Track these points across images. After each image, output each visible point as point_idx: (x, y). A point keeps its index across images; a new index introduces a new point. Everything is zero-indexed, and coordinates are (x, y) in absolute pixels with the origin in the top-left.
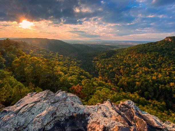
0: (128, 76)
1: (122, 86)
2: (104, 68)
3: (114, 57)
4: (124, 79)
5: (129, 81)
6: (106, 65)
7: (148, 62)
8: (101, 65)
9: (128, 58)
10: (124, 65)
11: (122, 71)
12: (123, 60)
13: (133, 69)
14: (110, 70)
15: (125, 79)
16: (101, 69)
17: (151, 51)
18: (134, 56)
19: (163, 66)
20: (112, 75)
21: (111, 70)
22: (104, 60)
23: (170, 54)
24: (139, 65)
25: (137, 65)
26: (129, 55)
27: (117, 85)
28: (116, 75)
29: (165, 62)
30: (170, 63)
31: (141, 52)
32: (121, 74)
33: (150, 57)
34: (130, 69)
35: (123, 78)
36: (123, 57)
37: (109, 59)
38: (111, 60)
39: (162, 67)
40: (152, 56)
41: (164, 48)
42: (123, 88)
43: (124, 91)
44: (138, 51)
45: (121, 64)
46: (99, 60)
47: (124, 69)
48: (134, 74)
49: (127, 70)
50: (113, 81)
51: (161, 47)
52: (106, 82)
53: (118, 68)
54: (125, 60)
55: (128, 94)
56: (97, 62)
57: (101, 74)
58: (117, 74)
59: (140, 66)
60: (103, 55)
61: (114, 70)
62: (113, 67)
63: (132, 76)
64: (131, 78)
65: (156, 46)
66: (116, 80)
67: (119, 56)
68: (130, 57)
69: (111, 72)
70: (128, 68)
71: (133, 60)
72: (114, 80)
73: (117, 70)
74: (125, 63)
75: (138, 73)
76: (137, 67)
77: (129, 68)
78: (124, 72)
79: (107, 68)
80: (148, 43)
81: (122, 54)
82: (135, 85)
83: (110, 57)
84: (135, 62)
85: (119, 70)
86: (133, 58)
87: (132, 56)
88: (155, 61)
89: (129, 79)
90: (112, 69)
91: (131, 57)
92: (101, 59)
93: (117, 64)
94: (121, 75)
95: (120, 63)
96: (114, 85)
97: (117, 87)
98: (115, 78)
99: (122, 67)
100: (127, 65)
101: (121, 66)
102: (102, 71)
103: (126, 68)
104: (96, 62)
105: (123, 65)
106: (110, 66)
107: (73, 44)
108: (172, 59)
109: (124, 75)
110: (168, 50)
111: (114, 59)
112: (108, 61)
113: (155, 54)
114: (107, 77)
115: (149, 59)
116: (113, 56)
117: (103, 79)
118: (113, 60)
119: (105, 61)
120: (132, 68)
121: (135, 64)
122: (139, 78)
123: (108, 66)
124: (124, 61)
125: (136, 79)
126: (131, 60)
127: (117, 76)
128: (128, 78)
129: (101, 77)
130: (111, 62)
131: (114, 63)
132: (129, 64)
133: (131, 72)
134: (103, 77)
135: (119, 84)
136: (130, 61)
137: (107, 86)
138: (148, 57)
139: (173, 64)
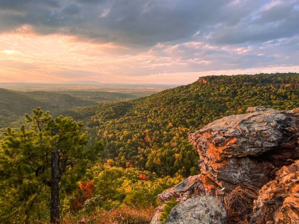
0: (160, 146)
1: (154, 168)
2: (114, 139)
3: (130, 115)
4: (155, 154)
5: (163, 154)
6: (117, 133)
7: (183, 117)
8: (107, 134)
9: (153, 115)
10: (150, 128)
11: (148, 139)
12: (147, 118)
13: (165, 132)
14: (126, 141)
15: (157, 153)
16: (109, 142)
17: (184, 100)
18: (162, 109)
19: (205, 121)
20: (133, 149)
21: (129, 141)
22: (111, 122)
23: (208, 102)
24: (172, 124)
25: (170, 124)
26: (154, 109)
27: (144, 168)
28: (139, 148)
29: (205, 115)
30: (211, 115)
31: (171, 102)
32: (147, 144)
33: (185, 109)
34: (160, 133)
35: (153, 152)
36: (145, 113)
37: (122, 119)
38: (125, 121)
39: (203, 123)
40: (188, 108)
41: (200, 94)
42: (155, 171)
43: (159, 176)
44: (167, 101)
45: (144, 126)
46: (102, 124)
47: (151, 135)
48: (168, 141)
49: (157, 135)
50: (137, 162)
51: (196, 92)
52: (124, 166)
53: (141, 134)
54: (150, 117)
55: (167, 180)
56: (97, 127)
57: (111, 152)
58: (142, 147)
59: (175, 125)
60: (107, 113)
61: (134, 139)
62: (131, 134)
63: (166, 144)
64: (165, 148)
65: (189, 92)
66: (141, 158)
67: (138, 112)
68: (156, 111)
69: (130, 145)
70: (158, 132)
71: (163, 116)
72: (138, 159)
73: (140, 137)
74: (151, 123)
75: (174, 138)
76: (171, 128)
77: (159, 130)
78: (152, 140)
79: (121, 138)
80: (178, 87)
81: (142, 108)
82: (175, 159)
83: (122, 114)
84: (166, 120)
85: (143, 137)
86: (161, 112)
87: (160, 109)
88: (193, 114)
89: (162, 151)
90: (131, 138)
91: (159, 112)
92: (105, 121)
93: (138, 127)
94: (149, 146)
95: (142, 124)
96: (140, 170)
97: (147, 172)
98: (140, 154)
99: (147, 131)
100: (154, 126)
101: (144, 129)
102: (110, 145)
103: (154, 132)
104: (94, 128)
105: (148, 127)
106: (125, 132)
107: (26, 91)
108: (212, 109)
109: (153, 145)
110: (205, 96)
111: (131, 117)
112: (121, 123)
113: (190, 104)
114: (123, 158)
115: (184, 112)
116: (127, 114)
117: (117, 163)
118: (129, 119)
119: (114, 123)
120: (163, 131)
121: (167, 123)
122: (177, 146)
123: (123, 134)
124: (149, 120)
125: (172, 148)
126: (159, 117)
127: (142, 149)
128: (160, 149)
129: (111, 160)
130: (126, 125)
131: (132, 126)
132: (157, 125)
133: (163, 138)
134: (116, 158)
135: (147, 164)
136: (158, 119)
137: (129, 173)
138: (182, 108)
139: (215, 116)
